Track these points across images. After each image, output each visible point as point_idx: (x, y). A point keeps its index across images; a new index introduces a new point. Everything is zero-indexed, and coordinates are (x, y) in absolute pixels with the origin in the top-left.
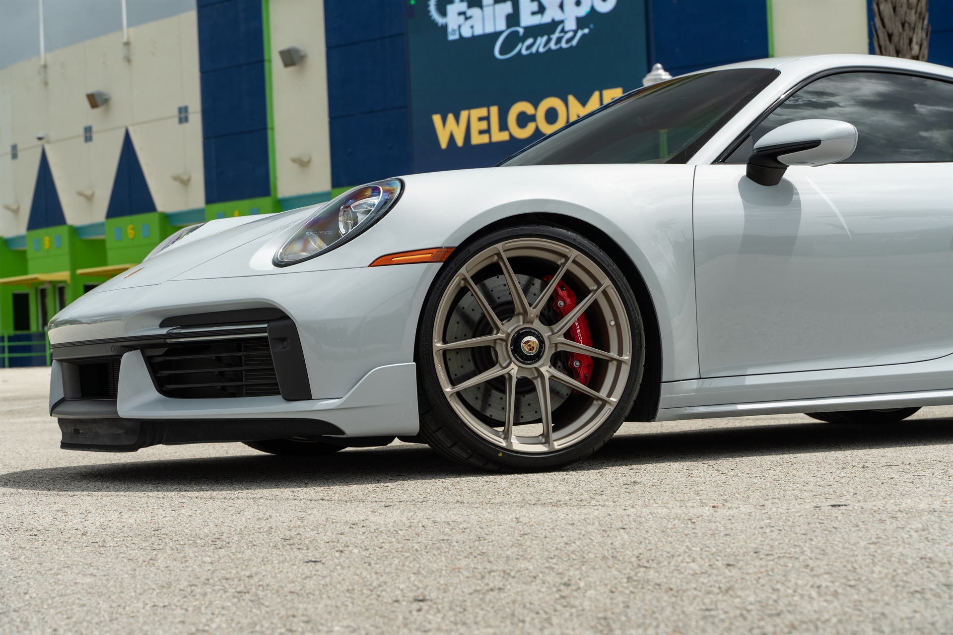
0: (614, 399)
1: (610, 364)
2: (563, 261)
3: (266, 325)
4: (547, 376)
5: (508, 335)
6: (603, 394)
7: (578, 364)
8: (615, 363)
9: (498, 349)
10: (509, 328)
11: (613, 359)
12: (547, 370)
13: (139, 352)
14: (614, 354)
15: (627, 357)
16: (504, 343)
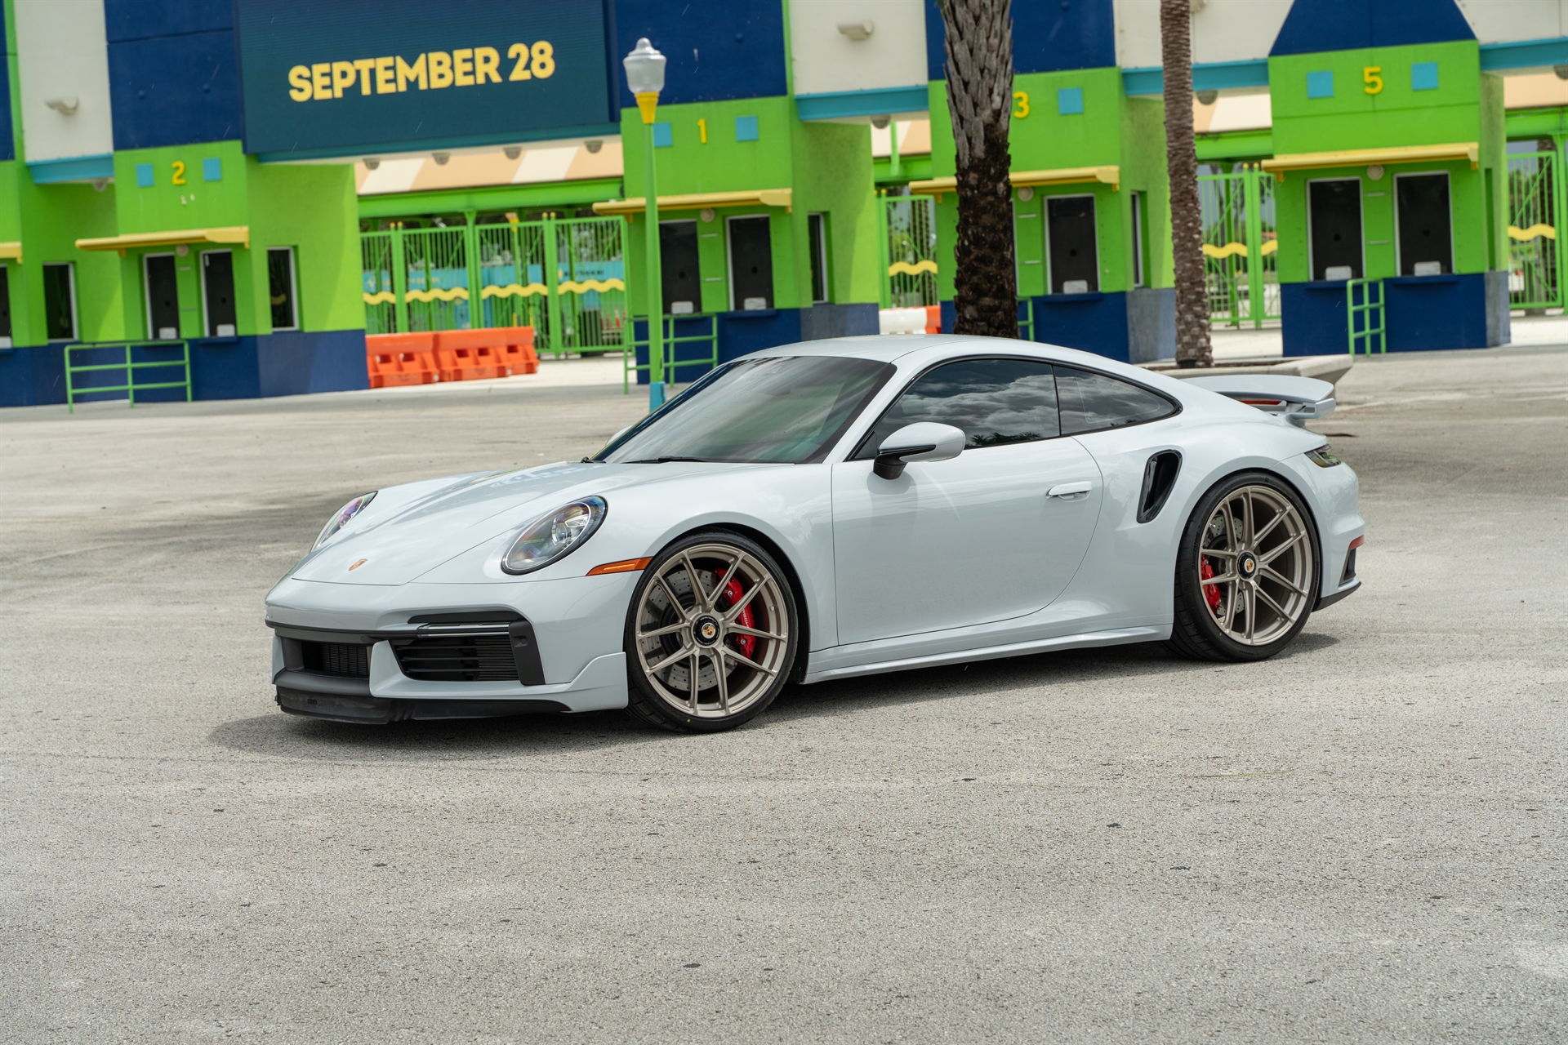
0: (775, 671)
1: (770, 642)
2: (733, 560)
3: (507, 626)
4: (722, 654)
5: (692, 622)
6: (765, 666)
7: (744, 642)
8: (775, 641)
9: (683, 634)
10: (692, 616)
11: (772, 638)
12: (722, 649)
13: (387, 641)
14: (773, 633)
15: (784, 636)
16: (688, 630)
